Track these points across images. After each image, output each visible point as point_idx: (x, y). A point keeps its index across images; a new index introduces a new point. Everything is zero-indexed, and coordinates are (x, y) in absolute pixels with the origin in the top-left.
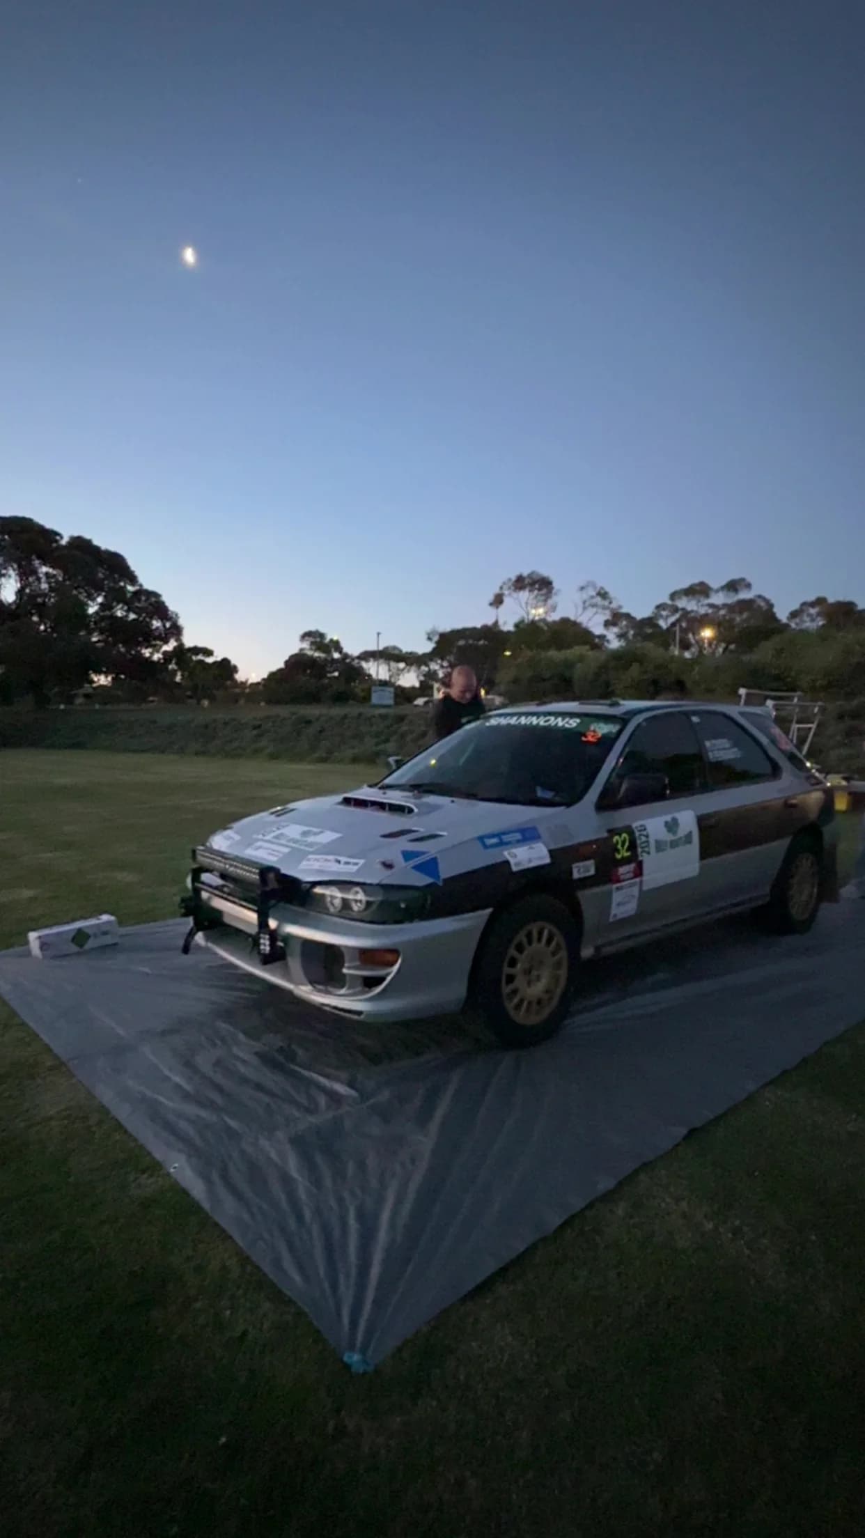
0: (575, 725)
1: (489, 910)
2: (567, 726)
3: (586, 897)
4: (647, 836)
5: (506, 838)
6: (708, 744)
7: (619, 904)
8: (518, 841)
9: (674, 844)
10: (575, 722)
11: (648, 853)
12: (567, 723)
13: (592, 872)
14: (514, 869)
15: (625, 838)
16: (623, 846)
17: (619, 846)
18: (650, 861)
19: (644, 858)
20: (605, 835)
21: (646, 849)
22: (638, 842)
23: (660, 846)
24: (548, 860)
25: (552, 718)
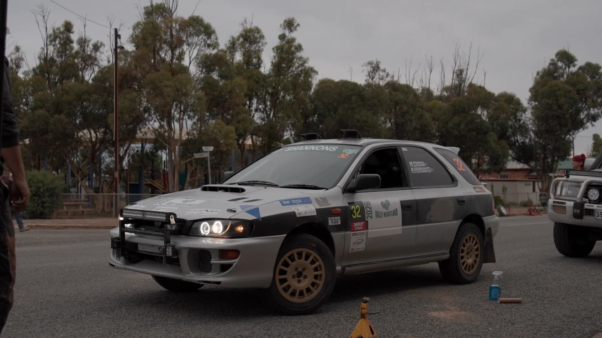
0: (335, 149)
1: (286, 235)
2: (330, 150)
3: (336, 236)
4: (371, 209)
5: (293, 202)
6: (411, 163)
7: (354, 243)
8: (300, 203)
9: (386, 215)
10: (335, 148)
11: (372, 218)
12: (331, 149)
13: (339, 223)
14: (298, 216)
15: (358, 208)
16: (357, 211)
17: (355, 212)
18: (371, 222)
19: (369, 220)
20: (347, 205)
21: (370, 215)
22: (366, 211)
23: (378, 215)
24: (315, 214)
25: (323, 147)
